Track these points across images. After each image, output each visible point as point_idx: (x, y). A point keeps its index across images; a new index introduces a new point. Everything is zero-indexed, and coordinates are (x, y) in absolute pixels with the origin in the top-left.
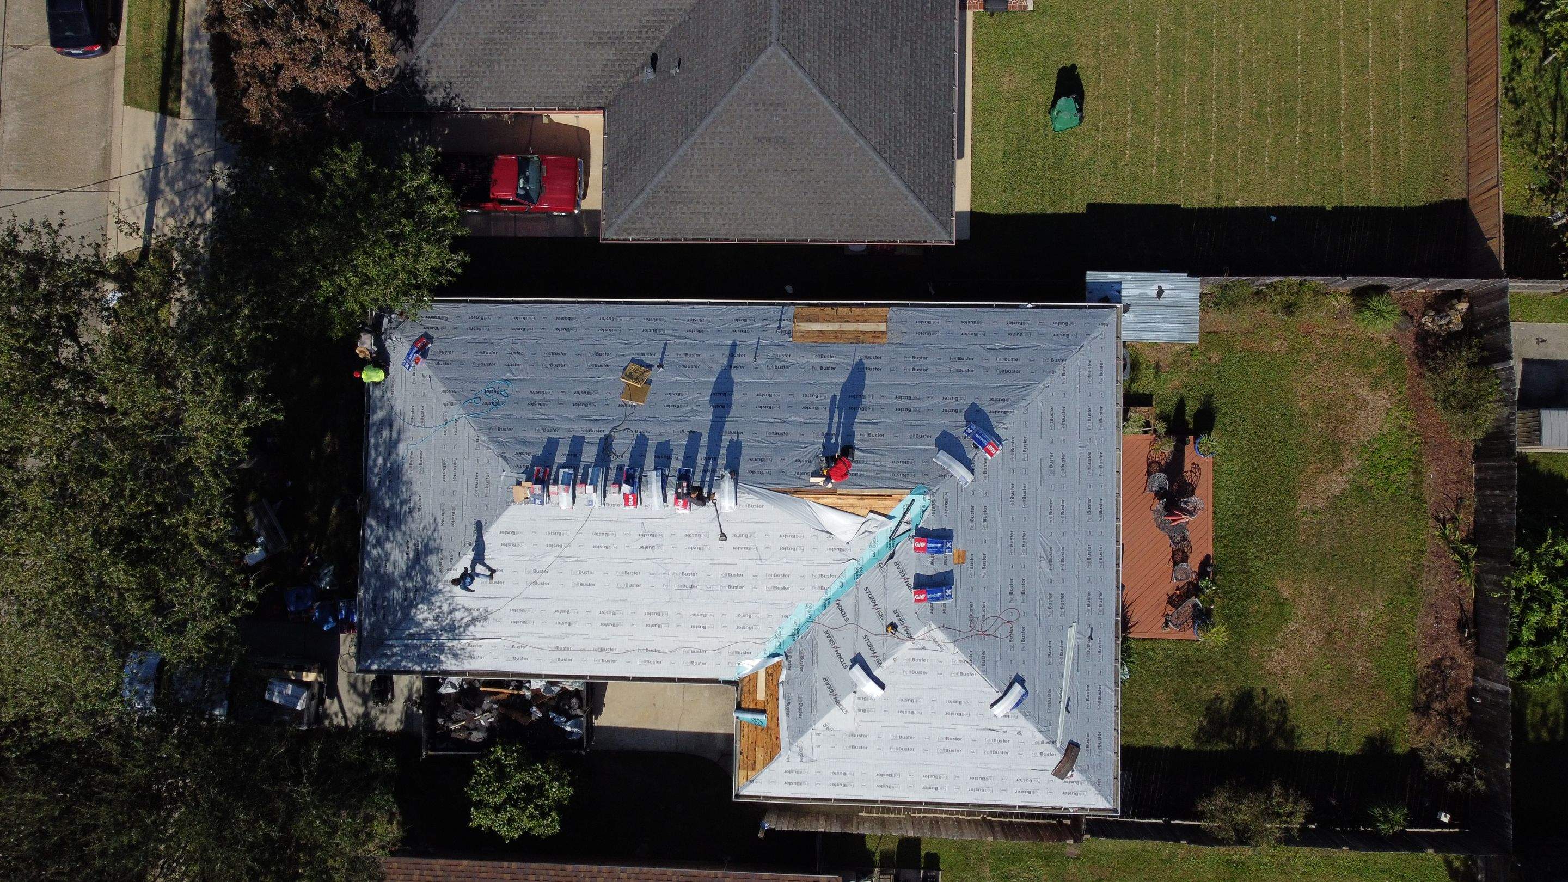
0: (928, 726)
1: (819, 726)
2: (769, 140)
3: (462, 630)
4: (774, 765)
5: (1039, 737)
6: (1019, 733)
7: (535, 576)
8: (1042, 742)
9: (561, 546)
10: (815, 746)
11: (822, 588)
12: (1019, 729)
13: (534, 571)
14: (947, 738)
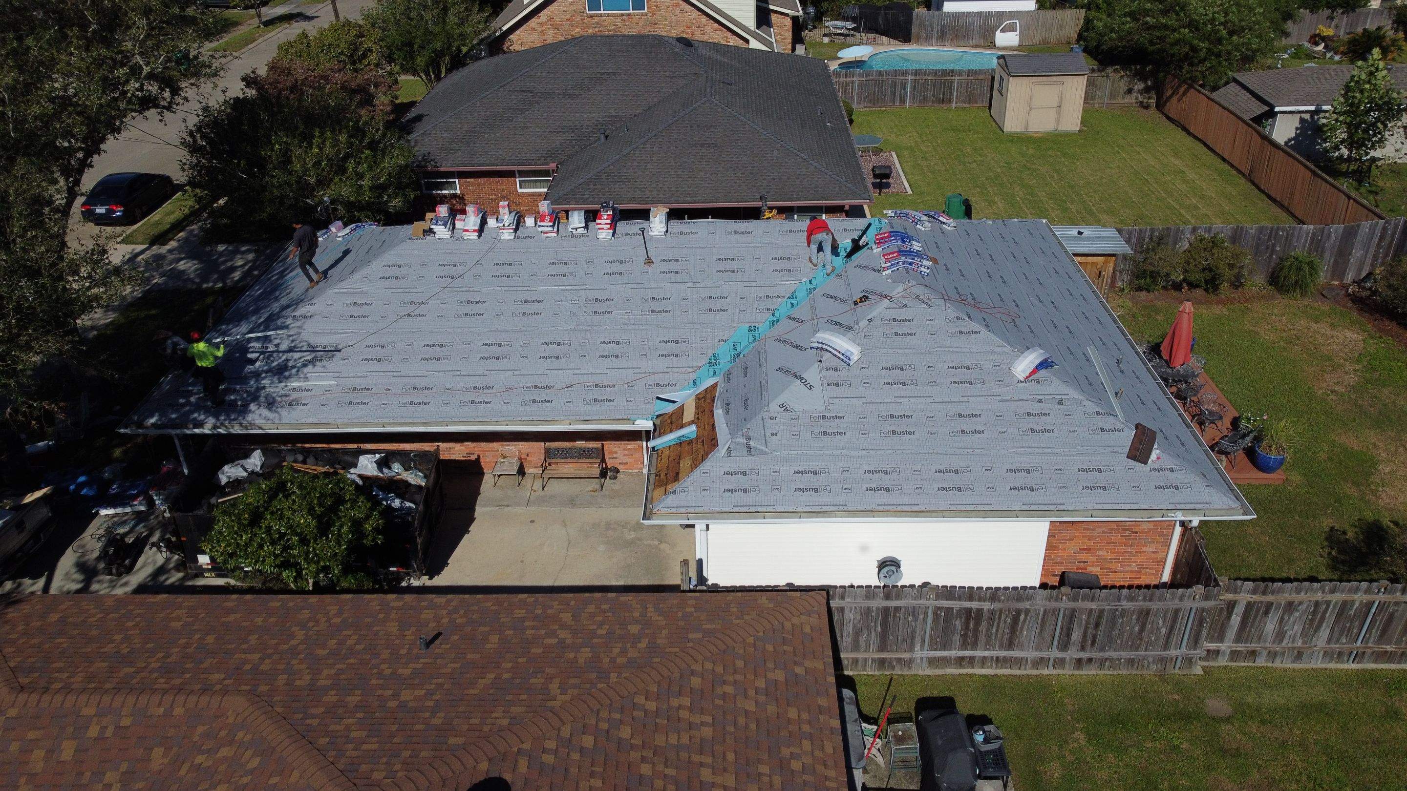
0: (930, 400)
1: (774, 407)
2: (702, 145)
3: (294, 371)
4: (706, 465)
5: (1091, 407)
6: (1060, 403)
7: (410, 309)
8: (1098, 413)
9: (452, 277)
10: (768, 434)
11: (768, 309)
12: (1059, 397)
13: (412, 303)
14: (960, 415)
